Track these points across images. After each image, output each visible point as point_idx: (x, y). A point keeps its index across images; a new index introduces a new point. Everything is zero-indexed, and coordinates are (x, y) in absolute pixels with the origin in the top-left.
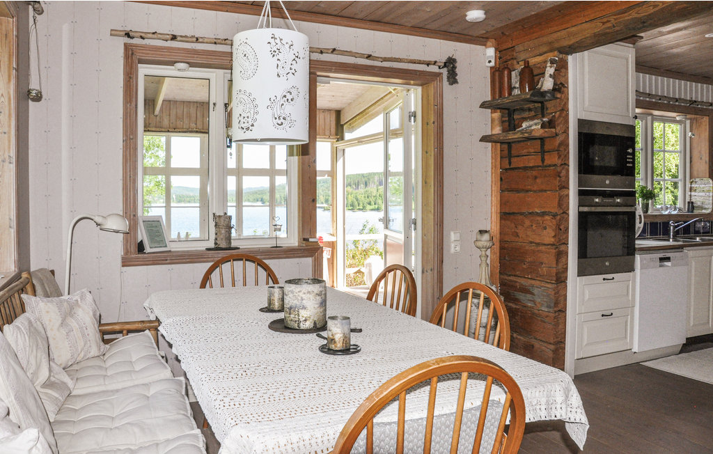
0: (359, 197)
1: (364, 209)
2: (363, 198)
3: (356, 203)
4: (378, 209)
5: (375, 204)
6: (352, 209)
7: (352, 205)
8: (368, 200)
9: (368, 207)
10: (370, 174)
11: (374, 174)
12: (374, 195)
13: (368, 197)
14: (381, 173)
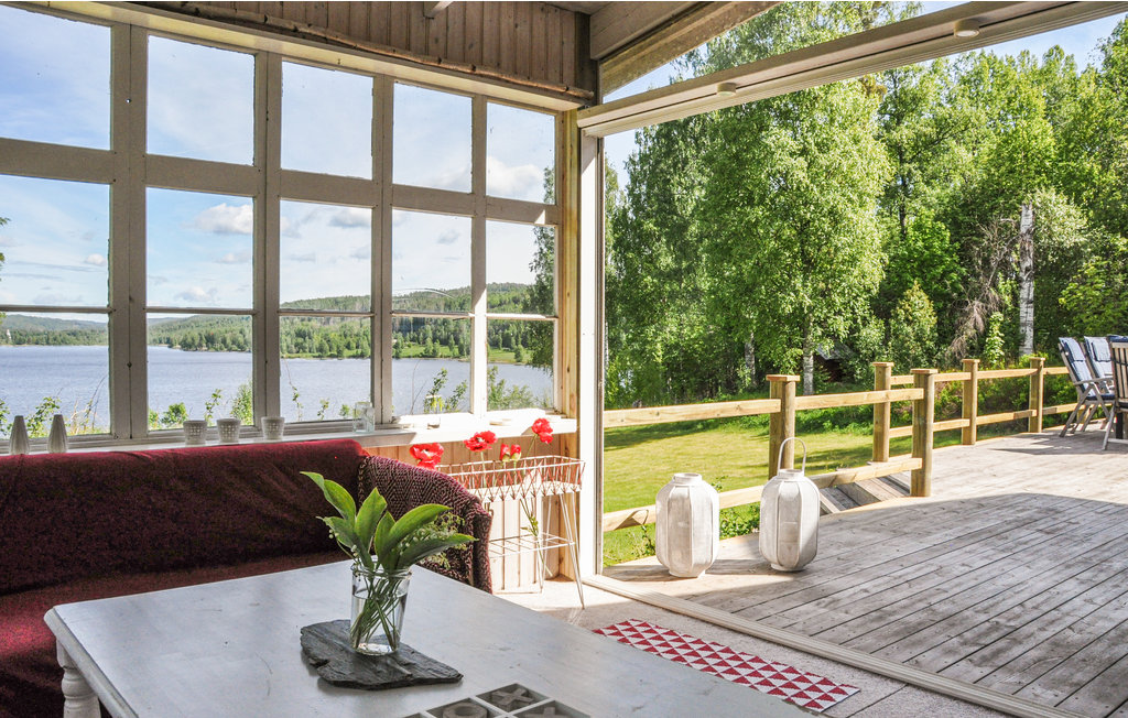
0: (332, 336)
1: (339, 355)
2: (337, 338)
3: (327, 347)
4: (362, 356)
5: (357, 347)
6: (319, 357)
7: (321, 349)
8: (344, 342)
9: (347, 352)
10: (347, 299)
11: (355, 299)
12: (356, 332)
13: (345, 336)
14: (367, 297)
